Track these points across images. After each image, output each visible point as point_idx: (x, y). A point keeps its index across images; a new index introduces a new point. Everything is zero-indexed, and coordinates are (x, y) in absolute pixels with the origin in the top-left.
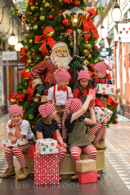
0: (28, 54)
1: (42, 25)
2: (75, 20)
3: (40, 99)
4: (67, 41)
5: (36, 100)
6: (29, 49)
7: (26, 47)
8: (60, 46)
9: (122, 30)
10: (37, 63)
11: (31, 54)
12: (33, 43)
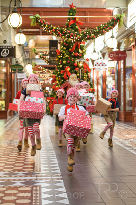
0: (57, 78)
1: (64, 65)
2: (81, 64)
4: (76, 73)
6: (58, 76)
7: (56, 75)
8: (74, 75)
12: (60, 73)
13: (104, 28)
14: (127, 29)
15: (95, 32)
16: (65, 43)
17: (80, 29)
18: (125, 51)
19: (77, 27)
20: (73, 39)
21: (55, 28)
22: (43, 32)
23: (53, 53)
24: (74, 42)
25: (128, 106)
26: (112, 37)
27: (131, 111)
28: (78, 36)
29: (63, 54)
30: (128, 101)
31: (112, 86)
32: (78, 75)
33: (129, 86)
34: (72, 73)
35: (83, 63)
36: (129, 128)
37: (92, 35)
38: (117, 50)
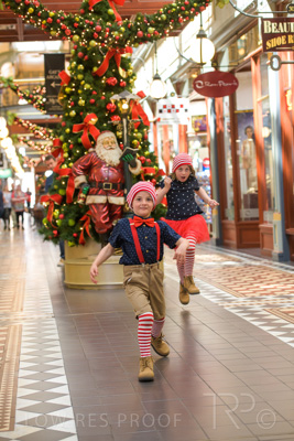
0: (64, 145)
2: (125, 106)
3: (85, 200)
5: (80, 201)
6: (66, 140)
7: (62, 138)
9: (161, 108)
10: (77, 158)
11: (68, 146)
12: (71, 132)
13: (180, 11)
14: (237, 14)
15: (157, 21)
16: (80, 54)
17: (118, 16)
18: (232, 73)
19: (111, 11)
20: (102, 42)
21: (52, 14)
22: (25, 33)
23: (53, 85)
24: (105, 50)
25: (246, 207)
26: (201, 35)
27: (252, 219)
28: (115, 34)
29: (78, 82)
30: (245, 196)
31: (201, 161)
32: (119, 134)
33: (246, 160)
34: (102, 130)
35: (132, 102)
36: (253, 263)
37: (151, 29)
38: (213, 69)
